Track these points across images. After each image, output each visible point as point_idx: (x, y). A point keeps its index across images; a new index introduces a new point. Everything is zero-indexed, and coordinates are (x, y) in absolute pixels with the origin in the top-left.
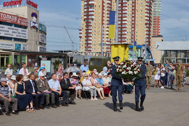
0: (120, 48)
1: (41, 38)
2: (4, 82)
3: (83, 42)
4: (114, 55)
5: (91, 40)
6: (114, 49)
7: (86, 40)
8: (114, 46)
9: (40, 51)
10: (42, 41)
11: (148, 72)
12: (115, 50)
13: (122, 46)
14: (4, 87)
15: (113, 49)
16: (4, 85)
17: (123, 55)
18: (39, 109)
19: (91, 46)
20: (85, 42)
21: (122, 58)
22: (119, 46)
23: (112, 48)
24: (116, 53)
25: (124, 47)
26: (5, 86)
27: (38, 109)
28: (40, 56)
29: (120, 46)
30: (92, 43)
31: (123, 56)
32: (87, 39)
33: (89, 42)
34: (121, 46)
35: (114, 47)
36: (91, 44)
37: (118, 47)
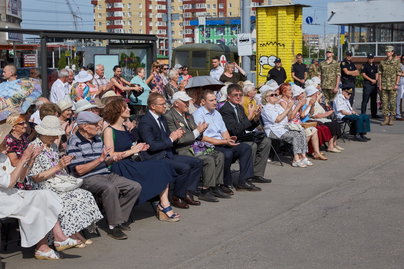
0: (283, 18)
1: (10, 5)
2: (91, 126)
3: (100, 14)
4: (265, 37)
5: (120, 9)
6: (265, 21)
7: (108, 10)
8: (265, 13)
9: (9, 38)
10: (13, 13)
11: (389, 79)
12: (268, 24)
13: (289, 12)
14: (89, 142)
15: (263, 21)
16: (89, 134)
17: (291, 37)
18: (188, 208)
19: (122, 23)
20: (106, 15)
21: (289, 45)
22: (279, 12)
23: (259, 19)
24: (271, 32)
25: (292, 14)
26: (91, 139)
27: (185, 208)
28: (10, 51)
29: (282, 13)
30: (123, 16)
31: (291, 39)
32: (110, 7)
33: (117, 14)
34: (285, 12)
35: (266, 16)
36: (120, 18)
37: (276, 15)
